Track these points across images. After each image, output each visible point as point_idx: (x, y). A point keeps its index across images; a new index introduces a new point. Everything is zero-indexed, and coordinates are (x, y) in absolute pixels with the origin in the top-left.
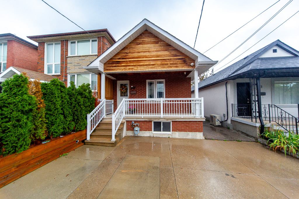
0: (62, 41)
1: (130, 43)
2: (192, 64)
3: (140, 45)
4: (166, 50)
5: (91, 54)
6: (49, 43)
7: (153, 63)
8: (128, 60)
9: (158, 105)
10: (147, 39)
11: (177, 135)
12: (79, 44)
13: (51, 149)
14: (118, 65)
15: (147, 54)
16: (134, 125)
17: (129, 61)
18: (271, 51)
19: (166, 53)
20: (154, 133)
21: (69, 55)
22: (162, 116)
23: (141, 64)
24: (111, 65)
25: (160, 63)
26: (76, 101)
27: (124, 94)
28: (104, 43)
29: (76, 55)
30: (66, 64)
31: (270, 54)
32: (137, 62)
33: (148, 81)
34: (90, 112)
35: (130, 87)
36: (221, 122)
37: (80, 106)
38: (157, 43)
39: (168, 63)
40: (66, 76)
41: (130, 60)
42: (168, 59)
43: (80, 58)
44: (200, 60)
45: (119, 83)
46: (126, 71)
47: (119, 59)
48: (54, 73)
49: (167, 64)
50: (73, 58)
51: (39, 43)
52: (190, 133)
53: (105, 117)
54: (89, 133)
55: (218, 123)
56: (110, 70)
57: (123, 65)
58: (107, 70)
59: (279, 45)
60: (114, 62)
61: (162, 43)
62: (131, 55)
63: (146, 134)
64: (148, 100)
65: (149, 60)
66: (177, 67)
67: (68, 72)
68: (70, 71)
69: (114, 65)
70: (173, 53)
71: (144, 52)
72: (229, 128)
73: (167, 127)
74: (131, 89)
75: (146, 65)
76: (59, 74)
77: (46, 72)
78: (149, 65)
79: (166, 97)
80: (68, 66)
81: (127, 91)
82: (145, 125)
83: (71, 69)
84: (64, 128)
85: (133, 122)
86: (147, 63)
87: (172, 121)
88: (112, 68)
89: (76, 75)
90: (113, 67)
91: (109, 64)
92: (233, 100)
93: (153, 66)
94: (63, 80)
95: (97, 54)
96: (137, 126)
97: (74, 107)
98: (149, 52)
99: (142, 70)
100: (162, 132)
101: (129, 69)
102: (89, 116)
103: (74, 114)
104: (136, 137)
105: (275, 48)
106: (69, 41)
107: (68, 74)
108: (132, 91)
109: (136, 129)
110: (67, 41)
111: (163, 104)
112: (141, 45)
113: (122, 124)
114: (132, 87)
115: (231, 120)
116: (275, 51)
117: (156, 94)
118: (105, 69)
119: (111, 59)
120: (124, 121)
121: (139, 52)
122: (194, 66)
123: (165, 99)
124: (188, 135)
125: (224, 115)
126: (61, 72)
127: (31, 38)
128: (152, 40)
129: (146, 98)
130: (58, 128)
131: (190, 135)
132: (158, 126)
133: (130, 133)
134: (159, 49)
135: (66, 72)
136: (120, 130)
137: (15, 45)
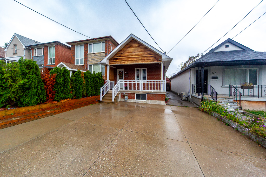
0: (85, 44)
1: (124, 47)
2: (160, 59)
3: (129, 49)
4: (144, 51)
5: (101, 52)
6: (77, 45)
7: (136, 59)
8: (122, 57)
9: (139, 84)
10: (133, 45)
11: (149, 102)
12: (94, 44)
13: (87, 101)
14: (116, 60)
15: (133, 54)
16: (125, 95)
17: (123, 58)
18: (224, 46)
19: (145, 53)
20: (136, 100)
21: (89, 53)
22: (141, 91)
23: (130, 60)
24: (112, 61)
25: (140, 59)
26: (96, 81)
27: (121, 77)
28: (109, 45)
29: (92, 53)
30: (87, 59)
31: (223, 49)
32: (128, 58)
33: (136, 69)
35: (125, 73)
36: (186, 97)
37: (97, 83)
38: (138, 47)
39: (146, 59)
40: (87, 66)
41: (123, 57)
42: (146, 57)
43: (95, 55)
44: (163, 57)
45: (118, 70)
46: (121, 64)
47: (117, 57)
48: (80, 64)
49: (145, 60)
50: (91, 54)
51: (72, 46)
52: (157, 101)
53: (109, 90)
54: (101, 97)
55: (184, 98)
56: (112, 63)
57: (119, 60)
58: (111, 63)
59: (230, 41)
60: (114, 59)
61: (142, 47)
62: (124, 55)
63: (132, 101)
64: (136, 81)
65: (134, 57)
66: (150, 61)
67: (88, 63)
68: (89, 63)
69: (115, 61)
70: (149, 52)
71: (132, 52)
72: (190, 101)
73: (144, 97)
74: (125, 74)
75: (132, 60)
76: (83, 65)
77: (75, 64)
78: (134, 60)
79: (147, 79)
80: (88, 59)
81: (123, 76)
82: (131, 95)
83: (90, 62)
84: (91, 93)
85: (125, 94)
86: (133, 59)
87: (147, 94)
88: (113, 62)
89: (92, 65)
90: (114, 61)
91: (112, 60)
92: (194, 82)
93: (137, 61)
94: (85, 68)
95: (105, 51)
96: (126, 96)
97: (95, 83)
98: (134, 52)
99: (130, 63)
100: (141, 100)
101: (123, 63)
102: (101, 88)
103: (95, 87)
104: (125, 102)
105: (227, 44)
107: (88, 65)
108: (126, 75)
109: (126, 97)
110: (87, 44)
111: (142, 83)
112: (130, 49)
113: (118, 94)
114: (126, 72)
115: (192, 96)
116: (227, 46)
117: (141, 76)
118: (109, 63)
119: (113, 57)
120: (119, 93)
121: (129, 53)
122: (161, 60)
124: (156, 102)
125: (189, 92)
126: (84, 63)
127: (68, 43)
128: (136, 45)
129: (134, 80)
130: (90, 92)
131: (157, 102)
132: (138, 96)
133: (123, 100)
134: (140, 50)
135: (87, 63)
136: (117, 97)
137: (59, 47)
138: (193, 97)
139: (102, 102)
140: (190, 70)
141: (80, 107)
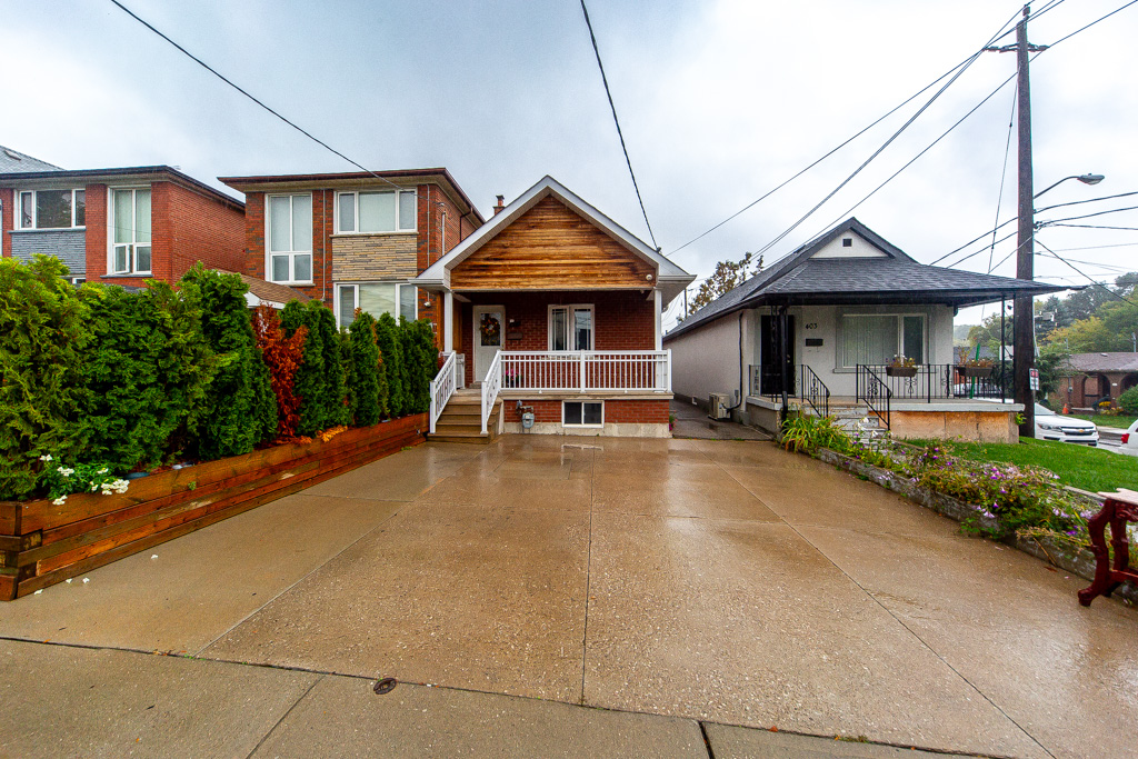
0: (317, 193)
1: (514, 223)
2: (649, 276)
3: (534, 230)
4: (593, 244)
5: (398, 231)
6: (274, 195)
7: (564, 272)
8: (507, 263)
9: (576, 365)
10: (549, 217)
11: (615, 430)
12: (362, 196)
13: (391, 435)
14: (484, 273)
15: (552, 250)
16: (523, 410)
17: (510, 265)
18: (839, 242)
19: (595, 249)
20: (564, 427)
21: (337, 231)
22: (583, 391)
23: (538, 273)
24: (467, 274)
25: (580, 272)
27: (490, 340)
28: (435, 206)
29: (356, 232)
30: (330, 256)
31: (836, 250)
32: (530, 269)
33: (551, 307)
34: (433, 377)
35: (507, 321)
36: (729, 411)
37: (419, 363)
38: (573, 226)
39: (599, 272)
40: (330, 290)
41: (512, 262)
42: (598, 264)
43: (368, 241)
44: (663, 272)
45: (479, 311)
46: (504, 288)
47: (488, 259)
48: (292, 281)
49: (596, 275)
50: (349, 240)
51: (249, 195)
52: (642, 426)
53: (456, 392)
54: (434, 419)
55: (722, 413)
56: (465, 284)
57: (495, 273)
58: (460, 284)
59: (854, 228)
60: (475, 266)
61: (584, 226)
62: (514, 252)
63: (549, 429)
64: (552, 354)
65: (556, 265)
66: (616, 282)
67: (335, 277)
68: (343, 276)
69: (476, 274)
70: (611, 250)
71: (545, 246)
72: (741, 423)
73: (593, 413)
74: (509, 326)
75: (549, 276)
76: (310, 282)
77: (269, 277)
78: (556, 276)
79: (596, 348)
80: (336, 261)
81: (498, 333)
82: (546, 409)
83: (343, 272)
84: (403, 403)
85: (521, 403)
86: (552, 272)
87: (606, 401)
88: (469, 280)
89: (357, 288)
90: (472, 277)
91: (463, 270)
92: (753, 358)
93: (565, 279)
94: (323, 300)
95: (415, 230)
96: (529, 410)
98: (554, 245)
99: (540, 288)
100: (583, 425)
101: (511, 283)
102: (433, 385)
103: (412, 378)
104: (525, 437)
105: (848, 236)
106: (335, 193)
107: (335, 285)
108: (512, 332)
109: (528, 417)
110: (330, 192)
111: (586, 363)
112: (539, 231)
113: (497, 405)
114: (512, 321)
115: (748, 404)
116: (847, 243)
117: (571, 339)
118: (453, 283)
119: (468, 259)
120: (500, 400)
121: (533, 246)
122: (653, 281)
123: (593, 352)
124: (638, 429)
125: (736, 391)
126: (315, 278)
127: (228, 181)
128: (564, 218)
129: (546, 349)
130: (398, 400)
131: (643, 430)
132: (573, 412)
133: (513, 428)
134: (577, 239)
135: (329, 277)
136: (494, 416)
137: (175, 196)
138: (753, 409)
139: (440, 440)
140: (741, 316)
141: (372, 458)
